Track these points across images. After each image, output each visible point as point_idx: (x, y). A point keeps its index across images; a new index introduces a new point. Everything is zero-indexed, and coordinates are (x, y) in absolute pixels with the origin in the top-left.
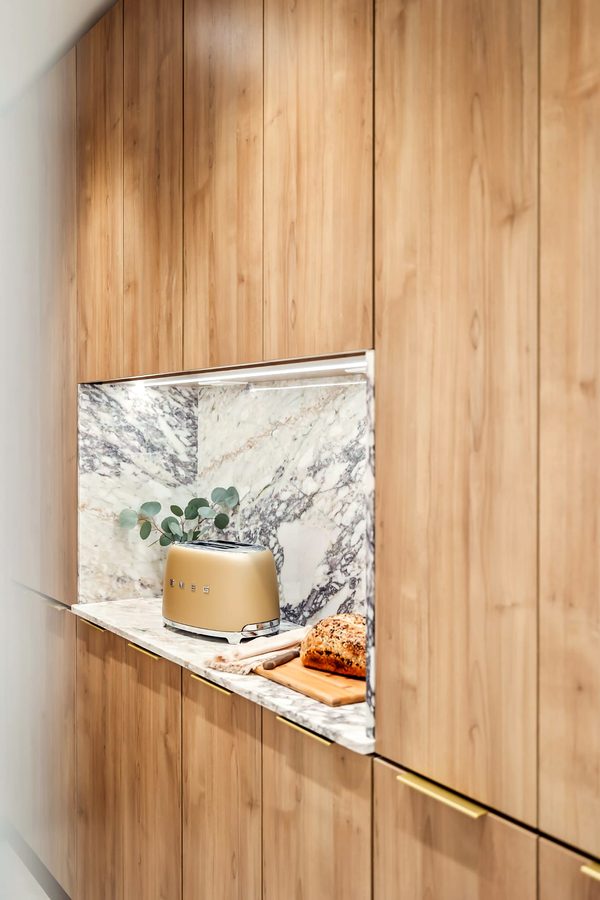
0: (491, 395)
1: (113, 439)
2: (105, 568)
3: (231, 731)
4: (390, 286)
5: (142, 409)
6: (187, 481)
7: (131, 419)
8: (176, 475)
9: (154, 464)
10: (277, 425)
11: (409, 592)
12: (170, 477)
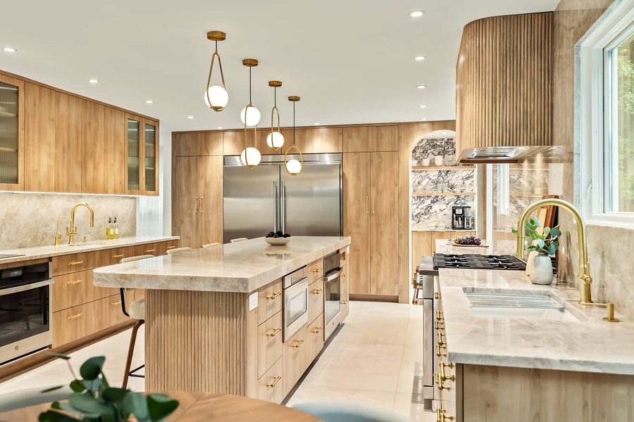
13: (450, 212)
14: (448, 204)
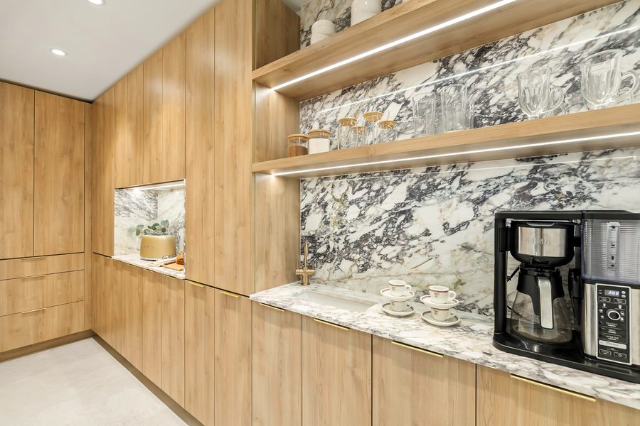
0: (207, 190)
1: (127, 206)
2: (124, 245)
3: (153, 282)
4: (188, 163)
5: (138, 197)
6: (154, 219)
7: (134, 200)
8: (150, 217)
9: (142, 213)
10: (178, 201)
11: (192, 237)
12: (148, 217)
14: (480, 201)
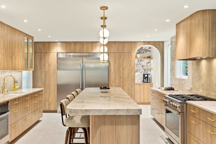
13: (142, 76)
14: (141, 73)
